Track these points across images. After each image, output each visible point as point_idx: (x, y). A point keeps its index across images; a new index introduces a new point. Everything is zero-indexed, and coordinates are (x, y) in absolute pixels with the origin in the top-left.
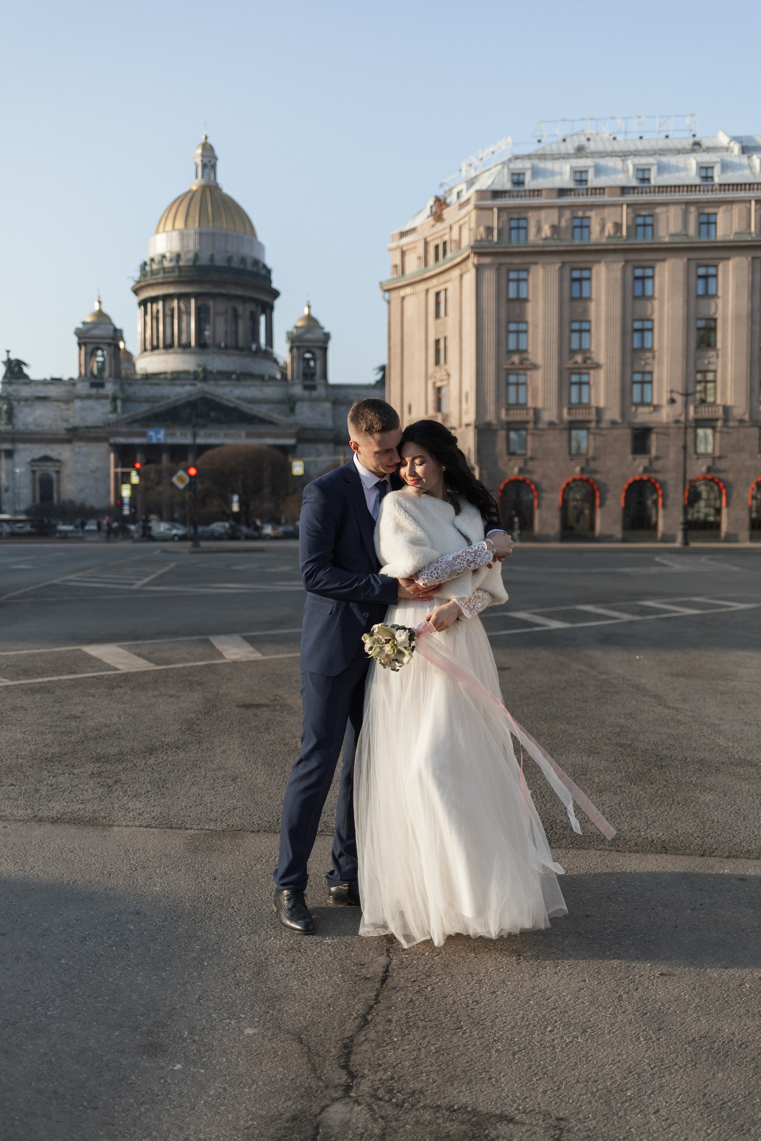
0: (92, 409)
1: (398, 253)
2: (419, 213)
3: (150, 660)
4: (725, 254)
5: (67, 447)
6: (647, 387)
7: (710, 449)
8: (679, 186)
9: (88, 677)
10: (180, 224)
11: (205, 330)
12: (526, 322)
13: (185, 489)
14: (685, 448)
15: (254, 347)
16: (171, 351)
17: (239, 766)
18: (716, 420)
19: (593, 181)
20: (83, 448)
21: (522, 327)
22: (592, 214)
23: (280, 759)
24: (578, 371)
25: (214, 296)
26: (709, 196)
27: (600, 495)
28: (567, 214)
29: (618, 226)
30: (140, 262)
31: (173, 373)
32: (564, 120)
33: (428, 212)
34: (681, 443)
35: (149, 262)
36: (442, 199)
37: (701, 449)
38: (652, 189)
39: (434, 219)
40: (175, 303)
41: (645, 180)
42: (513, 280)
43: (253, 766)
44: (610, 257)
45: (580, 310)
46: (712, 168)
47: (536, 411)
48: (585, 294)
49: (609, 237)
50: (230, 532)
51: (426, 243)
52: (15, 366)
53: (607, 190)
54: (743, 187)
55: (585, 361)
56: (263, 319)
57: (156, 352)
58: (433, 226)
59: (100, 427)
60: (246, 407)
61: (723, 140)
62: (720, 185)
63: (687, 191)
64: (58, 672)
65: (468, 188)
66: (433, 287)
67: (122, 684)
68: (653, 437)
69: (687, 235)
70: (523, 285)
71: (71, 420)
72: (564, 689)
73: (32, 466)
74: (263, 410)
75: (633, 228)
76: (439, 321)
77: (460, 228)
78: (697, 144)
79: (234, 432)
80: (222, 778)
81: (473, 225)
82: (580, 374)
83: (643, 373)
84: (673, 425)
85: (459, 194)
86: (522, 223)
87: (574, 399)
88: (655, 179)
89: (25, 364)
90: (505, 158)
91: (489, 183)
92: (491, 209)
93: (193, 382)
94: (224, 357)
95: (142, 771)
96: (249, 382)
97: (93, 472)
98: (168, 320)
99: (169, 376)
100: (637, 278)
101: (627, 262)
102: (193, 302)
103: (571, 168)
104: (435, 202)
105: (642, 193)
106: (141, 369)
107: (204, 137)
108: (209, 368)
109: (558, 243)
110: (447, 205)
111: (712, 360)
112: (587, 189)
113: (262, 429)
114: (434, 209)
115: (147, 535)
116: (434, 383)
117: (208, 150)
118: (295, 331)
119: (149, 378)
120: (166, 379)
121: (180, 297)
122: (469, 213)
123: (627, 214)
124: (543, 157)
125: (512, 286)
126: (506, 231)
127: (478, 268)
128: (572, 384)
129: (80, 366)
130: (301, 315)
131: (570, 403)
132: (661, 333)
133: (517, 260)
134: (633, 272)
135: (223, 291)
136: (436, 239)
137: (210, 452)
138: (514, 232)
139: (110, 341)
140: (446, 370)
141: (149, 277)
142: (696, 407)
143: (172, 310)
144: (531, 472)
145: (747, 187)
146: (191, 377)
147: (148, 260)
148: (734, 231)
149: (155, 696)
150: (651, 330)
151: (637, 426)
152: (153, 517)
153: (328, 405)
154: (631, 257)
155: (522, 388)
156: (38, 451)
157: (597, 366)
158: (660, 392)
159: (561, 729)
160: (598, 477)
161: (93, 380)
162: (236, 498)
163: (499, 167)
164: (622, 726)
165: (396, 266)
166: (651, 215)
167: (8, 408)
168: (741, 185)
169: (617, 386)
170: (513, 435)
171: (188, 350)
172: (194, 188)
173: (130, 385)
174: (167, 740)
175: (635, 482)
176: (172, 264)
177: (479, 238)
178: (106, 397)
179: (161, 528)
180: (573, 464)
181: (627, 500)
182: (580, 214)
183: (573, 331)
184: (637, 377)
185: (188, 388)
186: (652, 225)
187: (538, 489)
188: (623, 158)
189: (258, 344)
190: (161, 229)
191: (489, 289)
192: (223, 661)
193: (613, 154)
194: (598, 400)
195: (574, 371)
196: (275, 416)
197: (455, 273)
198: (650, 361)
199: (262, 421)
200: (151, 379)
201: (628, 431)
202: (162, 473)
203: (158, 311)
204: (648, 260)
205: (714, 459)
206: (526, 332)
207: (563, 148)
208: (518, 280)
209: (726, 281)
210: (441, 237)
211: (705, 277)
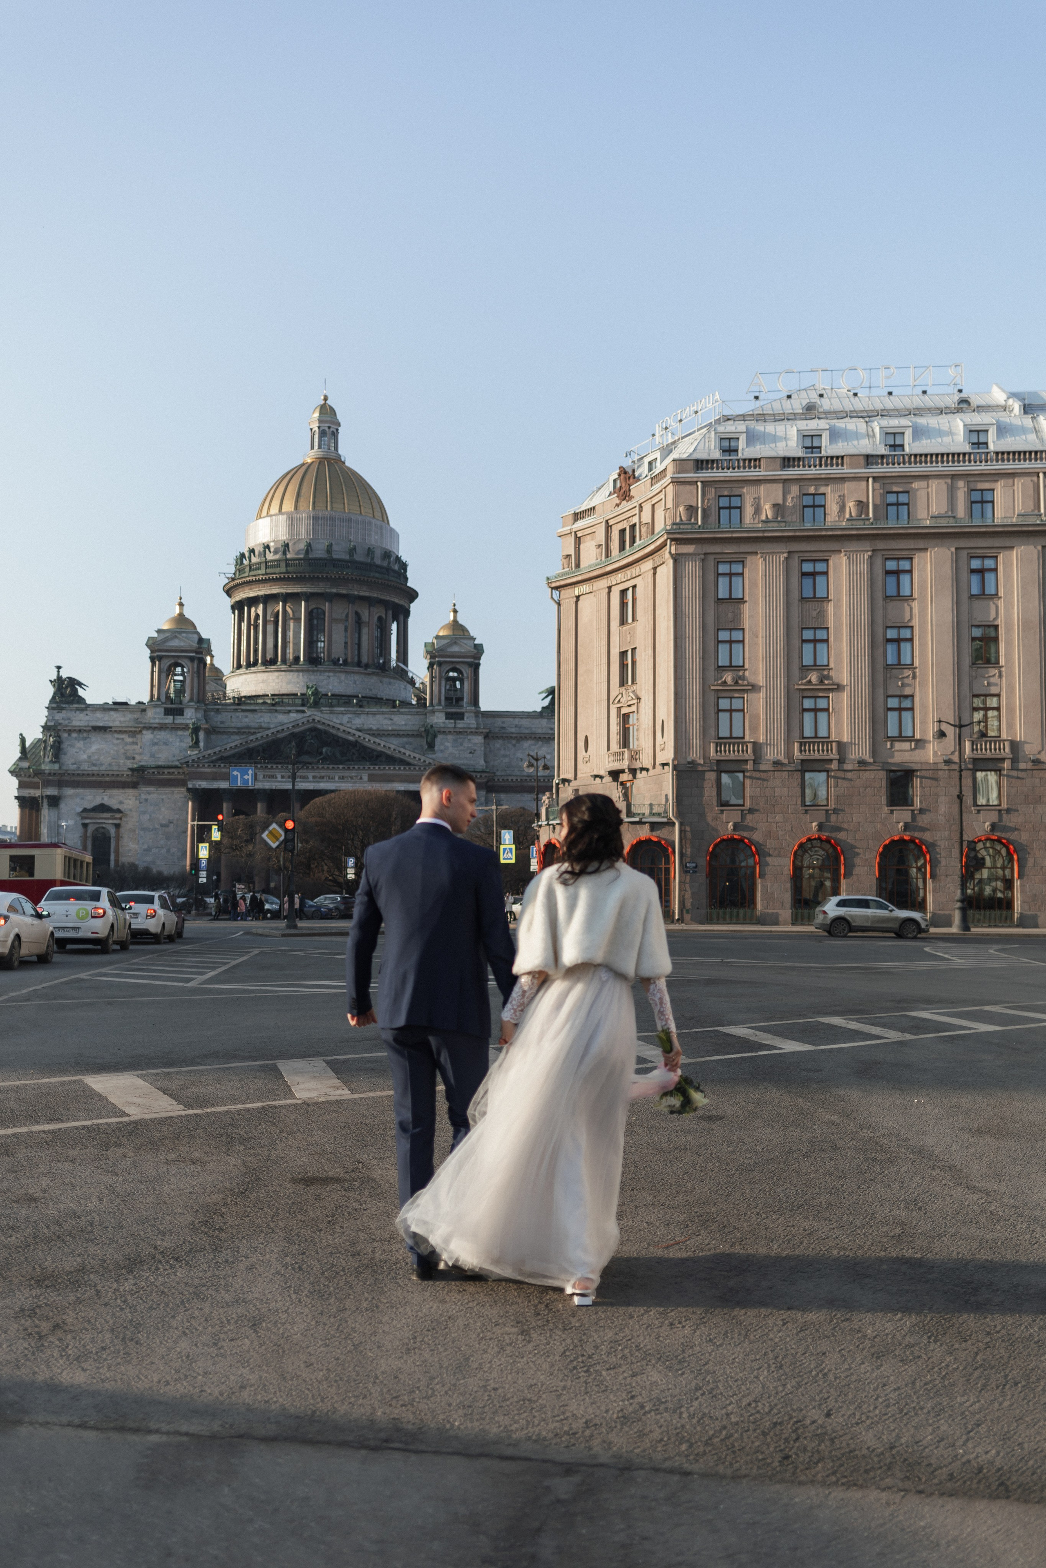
0: (166, 743)
1: (572, 539)
2: (600, 489)
3: (178, 1100)
4: (1006, 542)
5: (131, 792)
6: (906, 715)
7: (994, 800)
9: (77, 1128)
10: (288, 506)
11: (318, 640)
12: (742, 630)
13: (278, 847)
14: (960, 797)
15: (382, 663)
16: (273, 668)
17: (270, 1296)
18: (1003, 760)
19: (829, 448)
20: (153, 794)
21: (737, 636)
22: (828, 490)
23: (342, 1284)
24: (811, 693)
25: (331, 598)
26: (983, 467)
27: (844, 860)
28: (795, 490)
29: (862, 505)
30: (236, 553)
31: (273, 695)
32: (790, 372)
33: (610, 487)
34: (955, 791)
35: (247, 554)
36: (629, 470)
37: (982, 799)
38: (907, 459)
39: (619, 496)
40: (280, 606)
41: (897, 446)
42: (724, 575)
43: (294, 1296)
44: (853, 546)
45: (814, 614)
46: (986, 431)
47: (756, 746)
48: (820, 593)
49: (851, 519)
50: (342, 907)
51: (608, 527)
52: (67, 687)
53: (846, 460)
54: (1028, 455)
55: (822, 680)
56: (394, 626)
57: (254, 669)
58: (617, 505)
59: (176, 767)
60: (369, 741)
61: (999, 396)
62: (997, 453)
63: (953, 461)
64: (34, 1119)
65: (664, 457)
66: (619, 583)
67: (124, 1141)
68: (917, 782)
69: (954, 517)
70: (737, 581)
71: (138, 758)
72: (807, 1155)
73: (83, 818)
74: (392, 746)
75: (883, 508)
76: (625, 628)
77: (653, 507)
78: (965, 401)
79: (353, 774)
80: (236, 1322)
81: (670, 505)
82: (816, 698)
83: (901, 697)
84: (943, 766)
85: (651, 465)
86: (735, 502)
87: (808, 732)
88: (911, 446)
89: (80, 684)
90: (712, 420)
91: (691, 450)
92: (693, 483)
93: (300, 708)
94: (343, 676)
95: (106, 1305)
96: (374, 709)
97: (166, 826)
98: (270, 628)
99: (269, 700)
100: (888, 573)
101: (874, 551)
102: (303, 603)
103: (799, 431)
104: (619, 475)
105: (893, 463)
106: (233, 691)
107: (322, 398)
108: (322, 690)
109: (782, 526)
110: (638, 479)
111: (992, 680)
112: (821, 458)
113: (390, 770)
114: (618, 485)
116: (619, 708)
117: (327, 413)
118: (436, 643)
119: (241, 701)
120: (264, 703)
121: (286, 598)
122: (664, 488)
123: (874, 490)
124: (761, 417)
125: (723, 582)
126: (714, 512)
127: (677, 559)
128: (805, 710)
129: (152, 686)
130: (444, 622)
131: (802, 736)
132: (923, 645)
133: (729, 549)
134: (884, 565)
135: (343, 591)
136: (620, 522)
137: (318, 800)
138: (724, 513)
139: (192, 654)
140: (635, 693)
141: (246, 573)
142: (973, 743)
143: (276, 615)
144: (751, 829)
145: (1034, 455)
146: (299, 701)
147: (246, 552)
148: (1017, 512)
149: (168, 1162)
150: (910, 640)
151: (894, 768)
153: (479, 739)
154: (880, 545)
155: (737, 716)
156: (92, 798)
157: (838, 688)
158: (924, 722)
159: (805, 1230)
160: (842, 836)
161: (169, 706)
162: (350, 861)
163: (704, 431)
164: (904, 1224)
165: (568, 556)
166: (908, 492)
167: (54, 741)
168: (1025, 453)
169: (865, 714)
170: (725, 778)
171: (294, 667)
172: (309, 461)
173: (218, 711)
174: (165, 1244)
175: (893, 842)
176: (277, 557)
177: (677, 520)
178: (185, 727)
180: (808, 817)
181: (882, 868)
182: (812, 490)
183: (804, 641)
184: (893, 703)
185: (294, 716)
186: (908, 505)
187: (760, 852)
188: (867, 419)
189: (388, 660)
190: (264, 513)
191: (692, 586)
192: (289, 1102)
193: (853, 414)
194: (840, 732)
195: (806, 694)
196: (408, 753)
197: (648, 565)
198: (909, 681)
199: (391, 760)
200: (245, 704)
201: (882, 775)
202: (251, 827)
203: (257, 616)
204: (904, 550)
205: (1000, 812)
206: (741, 642)
207: (788, 407)
208: (731, 575)
209: (1008, 576)
210: (627, 519)
211: (981, 572)
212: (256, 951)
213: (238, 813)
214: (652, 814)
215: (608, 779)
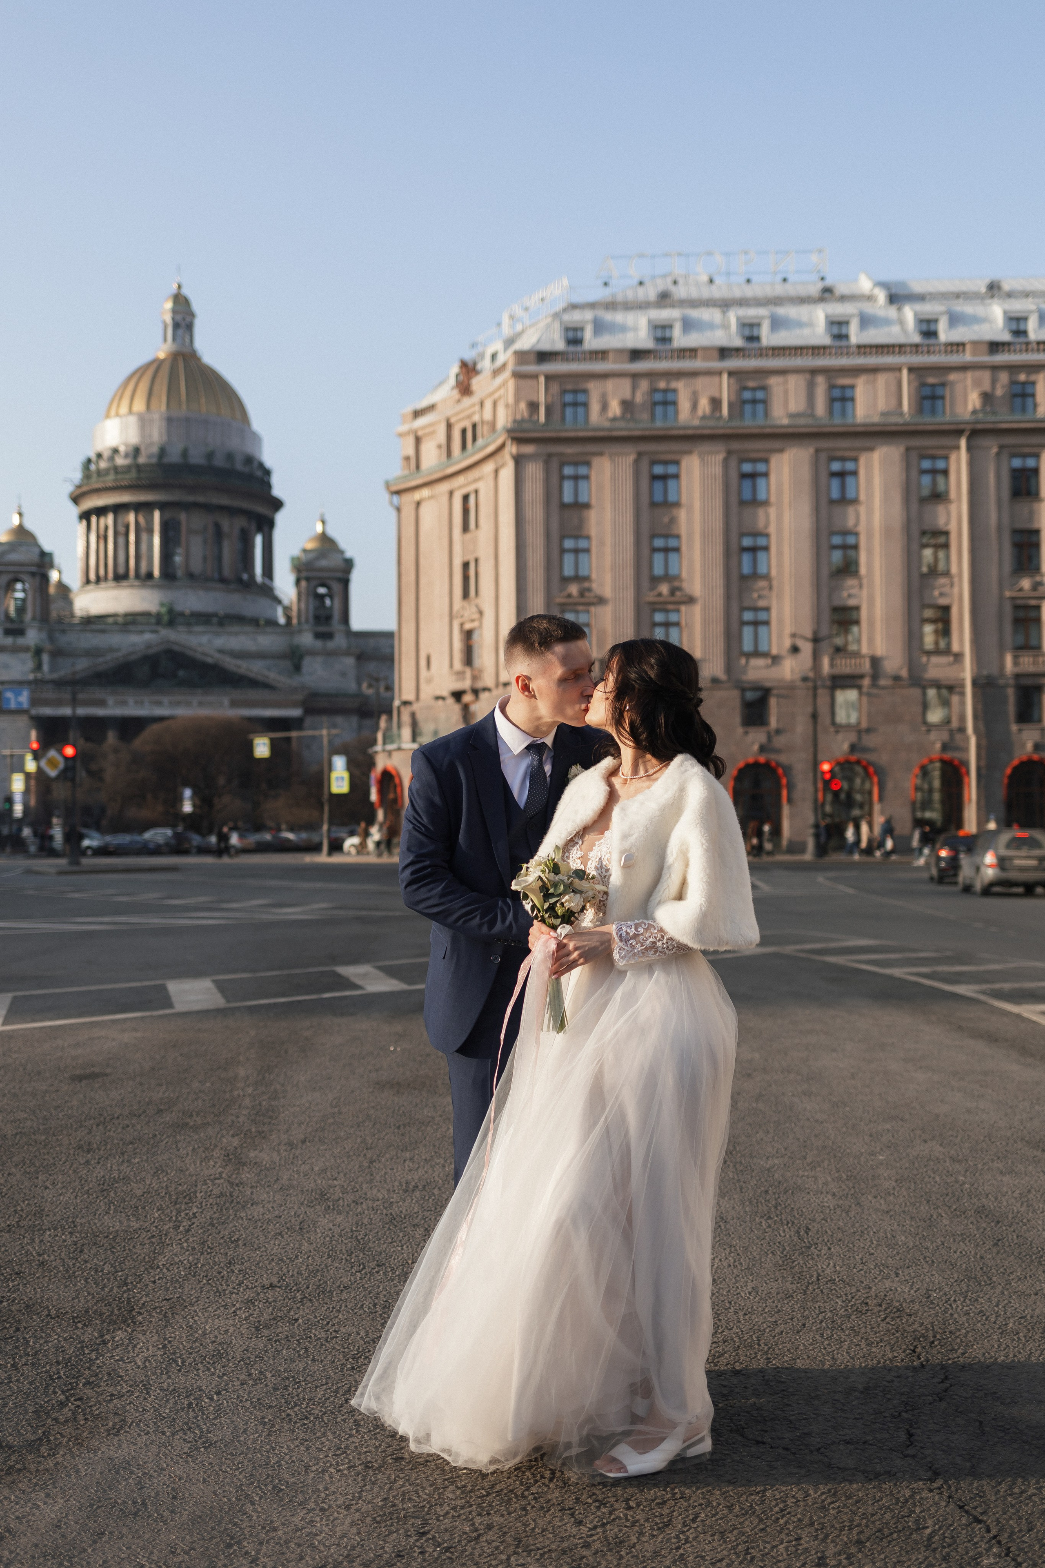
0: (6, 667)
1: (411, 441)
2: (441, 383)
4: (868, 442)
6: (762, 630)
7: (853, 719)
8: (802, 348)
10: (139, 405)
11: (174, 554)
12: (588, 538)
15: (246, 579)
16: (125, 583)
18: (861, 677)
19: (680, 339)
21: (582, 544)
22: (680, 385)
24: (662, 606)
25: (188, 507)
26: (844, 361)
28: (644, 385)
29: (716, 403)
31: (126, 615)
32: (641, 256)
33: (452, 381)
34: (809, 710)
35: (94, 459)
36: (470, 364)
37: (841, 719)
38: (764, 352)
39: (460, 391)
40: (131, 516)
41: (753, 338)
42: (569, 477)
44: (706, 447)
45: (666, 520)
46: (847, 323)
48: (672, 498)
49: (703, 418)
50: (173, 842)
51: (449, 426)
53: (699, 353)
54: (891, 349)
55: (673, 592)
56: (259, 540)
57: (103, 585)
58: (459, 401)
60: (230, 663)
61: (865, 285)
62: (859, 347)
63: (813, 355)
65: (506, 349)
66: (460, 487)
68: (773, 702)
69: (812, 415)
70: (582, 484)
74: (255, 668)
75: (738, 406)
76: (468, 536)
77: (494, 404)
78: (828, 290)
79: (211, 698)
81: (511, 400)
82: (667, 611)
83: (756, 609)
84: (799, 684)
85: (493, 357)
86: (581, 398)
88: (767, 337)
90: (558, 307)
91: (534, 340)
92: (535, 377)
93: (155, 628)
94: (202, 593)
96: (236, 628)
98: (121, 540)
99: (120, 620)
100: (744, 476)
101: (729, 452)
102: (157, 515)
103: (650, 321)
104: (461, 367)
105: (749, 356)
106: (81, 610)
107: (175, 286)
108: (178, 608)
109: (631, 425)
110: (478, 372)
111: (853, 591)
112: (672, 351)
113: (253, 694)
114: (460, 378)
116: (462, 625)
117: (181, 304)
118: (304, 558)
119: (91, 622)
120: (116, 623)
121: (138, 507)
122: (504, 384)
123: (729, 386)
124: (611, 305)
125: (568, 486)
126: (558, 408)
127: (518, 460)
128: (655, 623)
130: (311, 534)
132: (780, 553)
133: (569, 450)
134: (739, 468)
135: (201, 499)
136: (463, 419)
137: (156, 727)
138: (569, 411)
139: (34, 569)
140: (477, 606)
141: (94, 478)
142: (831, 659)
143: (127, 527)
145: (897, 349)
146: (153, 620)
147: (93, 456)
148: (879, 411)
150: (766, 549)
151: (747, 685)
153: (350, 661)
154: (736, 445)
157: (690, 600)
158: (780, 637)
161: (9, 625)
162: (188, 793)
163: (549, 320)
165: (407, 459)
166: (763, 388)
168: (888, 346)
169: (719, 628)
171: (149, 583)
172: (162, 355)
173: (63, 631)
175: (748, 766)
176: (127, 462)
177: (519, 417)
178: (26, 649)
182: (662, 385)
183: (654, 550)
184: (748, 616)
185: (148, 636)
186: (763, 402)
188: (724, 309)
189: (252, 576)
190: (113, 412)
191: (534, 489)
193: (710, 303)
195: (658, 607)
196: (273, 676)
197: (488, 468)
198: (765, 593)
199: (253, 683)
200: (94, 623)
201: (735, 694)
203: (106, 528)
204: (757, 451)
205: (859, 732)
206: (587, 551)
207: (642, 294)
208: (576, 478)
209: (870, 480)
210: (469, 417)
211: (841, 475)
215: (451, 701)
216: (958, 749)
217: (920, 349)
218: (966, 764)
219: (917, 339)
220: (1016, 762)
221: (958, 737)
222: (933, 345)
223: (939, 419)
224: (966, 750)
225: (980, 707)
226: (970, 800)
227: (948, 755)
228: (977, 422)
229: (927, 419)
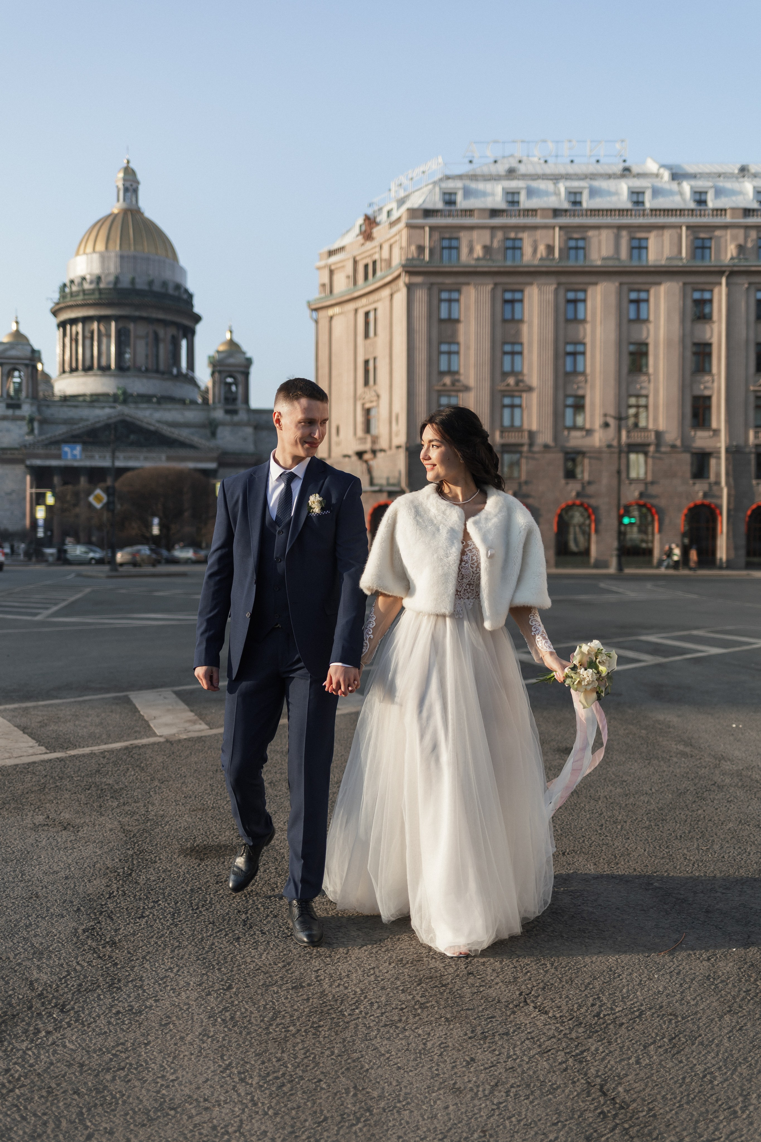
0: (8, 430)
1: (326, 272)
2: (348, 231)
3: (39, 741)
4: (657, 279)
6: (579, 411)
7: (642, 475)
8: (611, 210)
10: (100, 247)
11: (125, 353)
12: (458, 344)
13: (102, 508)
14: (619, 472)
15: (175, 371)
16: (90, 373)
18: (649, 445)
19: (525, 202)
21: (454, 348)
22: (524, 235)
24: (509, 393)
25: (135, 319)
26: (641, 221)
28: (500, 235)
29: (550, 248)
30: (60, 284)
31: (92, 395)
32: (496, 142)
33: (357, 230)
34: (614, 468)
35: (68, 284)
36: (372, 217)
37: (633, 475)
38: (584, 213)
39: (364, 237)
40: (95, 325)
41: (577, 203)
42: (445, 300)
44: (543, 280)
45: (513, 332)
46: (643, 193)
48: (517, 316)
49: (541, 259)
51: (355, 262)
53: (539, 212)
54: (674, 212)
55: (517, 383)
56: (184, 343)
57: (75, 374)
58: (363, 244)
59: (16, 449)
60: (167, 431)
61: (652, 166)
62: (652, 210)
63: (619, 215)
65: (399, 207)
66: (363, 307)
68: (586, 461)
69: (618, 259)
70: (454, 305)
74: (184, 434)
75: (566, 251)
76: (368, 341)
77: (391, 247)
78: (627, 170)
79: (154, 455)
81: (404, 244)
82: (512, 397)
83: (576, 397)
84: (605, 449)
85: (389, 213)
86: (454, 243)
87: (507, 422)
88: (587, 203)
90: (436, 178)
91: (421, 201)
92: (422, 227)
93: (112, 404)
94: (145, 381)
96: (169, 406)
97: (9, 494)
98: (88, 342)
99: (88, 399)
100: (569, 301)
101: (559, 284)
102: (113, 324)
103: (503, 189)
104: (365, 220)
105: (574, 215)
106: (59, 391)
107: (125, 161)
108: (130, 391)
109: (490, 263)
110: (377, 224)
111: (644, 384)
112: (519, 211)
113: (183, 452)
114: (363, 228)
115: (62, 558)
116: (363, 405)
117: (130, 174)
118: (217, 356)
119: (66, 400)
120: (84, 401)
121: (100, 319)
122: (400, 232)
123: (560, 236)
124: (474, 177)
125: (444, 306)
126: (438, 250)
127: (410, 287)
128: (504, 406)
130: (223, 340)
131: (502, 426)
132: (593, 356)
133: (448, 280)
134: (565, 295)
135: (144, 314)
136: (365, 258)
137: (129, 474)
138: (446, 252)
139: (27, 362)
140: (375, 391)
141: (68, 299)
142: (628, 432)
143: (92, 333)
145: (678, 213)
146: (111, 399)
147: (67, 282)
148: (665, 256)
149: (35, 828)
150: (584, 353)
151: (569, 450)
152: (69, 540)
153: (249, 430)
154: (563, 279)
157: (530, 389)
158: (592, 416)
160: (530, 501)
161: (10, 401)
162: (156, 521)
163: (430, 187)
165: (324, 285)
166: (583, 239)
168: (672, 210)
169: (549, 409)
171: (107, 373)
172: (116, 211)
173: (48, 406)
174: (43, 977)
175: (567, 505)
176: (92, 286)
177: (410, 256)
178: (22, 418)
179: (77, 551)
181: (560, 524)
182: (512, 235)
183: (505, 353)
184: (570, 401)
185: (107, 411)
186: (584, 248)
188: (555, 181)
189: (180, 369)
190: (81, 251)
191: (420, 309)
192: (152, 740)
193: (544, 177)
194: (530, 423)
195: (507, 393)
196: (196, 440)
197: (385, 293)
198: (582, 385)
199: (183, 444)
200: (69, 400)
201: (560, 456)
202: (76, 494)
203: (77, 333)
204: (580, 284)
205: (646, 484)
206: (457, 353)
207: (494, 169)
208: (450, 301)
209: (657, 305)
210: (370, 256)
211: (637, 302)
212: (88, 590)
213: (65, 483)
214: (389, 484)
215: (355, 458)
216: (714, 496)
217: (694, 213)
218: (720, 507)
219: (692, 205)
220: (754, 506)
221: (715, 488)
222: (705, 210)
223: (707, 263)
224: (720, 497)
225: (731, 467)
226: (722, 532)
227: (707, 501)
228: (734, 266)
229: (699, 263)
